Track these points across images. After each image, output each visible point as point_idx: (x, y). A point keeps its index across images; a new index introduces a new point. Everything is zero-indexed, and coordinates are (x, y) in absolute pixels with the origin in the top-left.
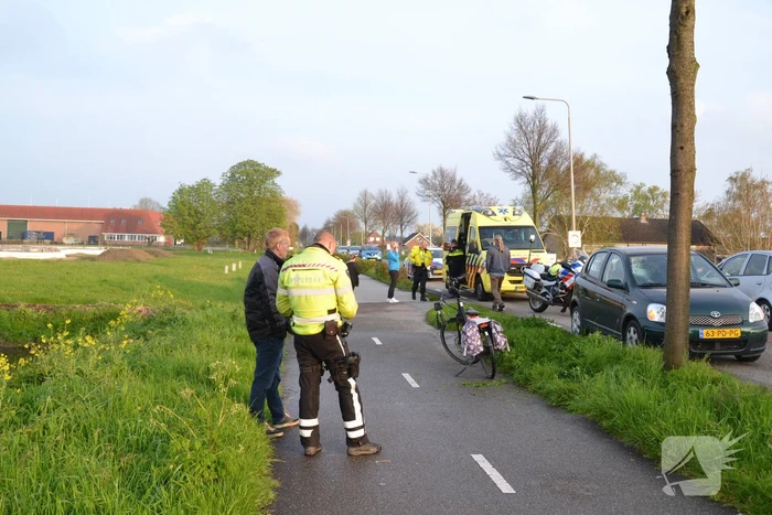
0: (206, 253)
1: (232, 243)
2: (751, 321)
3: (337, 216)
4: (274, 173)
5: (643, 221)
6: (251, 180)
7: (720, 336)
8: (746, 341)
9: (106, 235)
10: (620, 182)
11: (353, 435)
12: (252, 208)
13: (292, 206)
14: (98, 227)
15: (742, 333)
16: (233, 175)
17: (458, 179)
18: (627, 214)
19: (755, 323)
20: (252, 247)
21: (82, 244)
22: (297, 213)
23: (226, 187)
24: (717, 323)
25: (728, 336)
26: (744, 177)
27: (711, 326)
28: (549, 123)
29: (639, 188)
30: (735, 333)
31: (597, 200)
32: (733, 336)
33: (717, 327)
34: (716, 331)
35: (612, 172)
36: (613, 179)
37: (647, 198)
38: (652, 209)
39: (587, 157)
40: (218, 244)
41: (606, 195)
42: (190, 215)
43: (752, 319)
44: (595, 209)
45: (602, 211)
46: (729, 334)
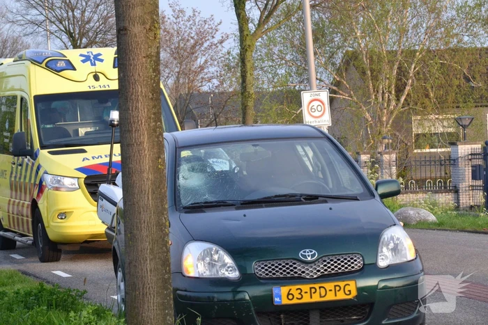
2: (382, 263)
7: (316, 298)
8: (372, 305)
15: (360, 290)
19: (391, 269)
24: (311, 272)
25: (330, 297)
27: (300, 280)
30: (345, 291)
32: (341, 296)
33: (313, 280)
34: (306, 288)
43: (385, 259)
44: (431, 32)
45: (448, 34)
46: (334, 292)
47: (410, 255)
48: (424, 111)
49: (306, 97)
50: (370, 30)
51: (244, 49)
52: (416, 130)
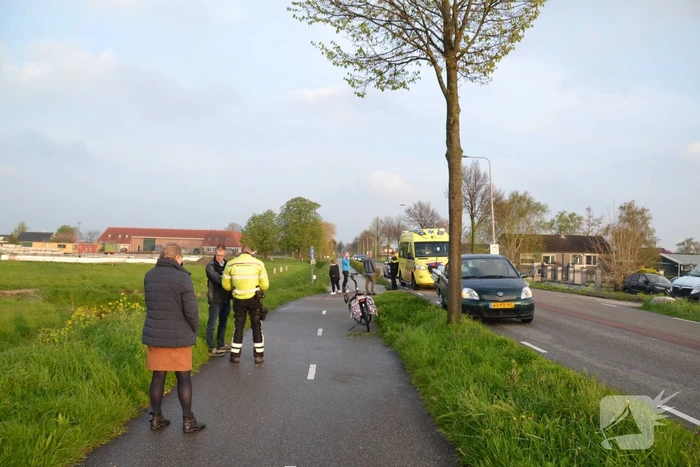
0: (269, 260)
1: (290, 254)
3: (362, 236)
4: (315, 205)
5: (563, 237)
6: (300, 210)
7: (502, 307)
9: (205, 248)
10: (544, 211)
11: (258, 351)
12: (300, 229)
13: (330, 228)
14: (200, 243)
15: (515, 305)
16: (288, 207)
17: (431, 209)
18: (554, 232)
19: (525, 300)
20: (301, 255)
21: (190, 254)
22: (333, 232)
23: (283, 215)
24: (501, 299)
26: (630, 206)
28: (482, 173)
29: (562, 214)
30: (511, 305)
31: (528, 223)
32: (509, 307)
33: (501, 302)
34: (499, 304)
35: (538, 204)
36: (539, 208)
37: (568, 221)
38: (571, 228)
39: (521, 193)
40: (278, 253)
41: (535, 219)
42: (259, 234)
43: (523, 297)
44: (527, 229)
45: (532, 230)
46: (507, 306)
47: (531, 296)
48: (525, 252)
49: (492, 246)
50: (509, 227)
51: (473, 231)
52: (521, 258)
